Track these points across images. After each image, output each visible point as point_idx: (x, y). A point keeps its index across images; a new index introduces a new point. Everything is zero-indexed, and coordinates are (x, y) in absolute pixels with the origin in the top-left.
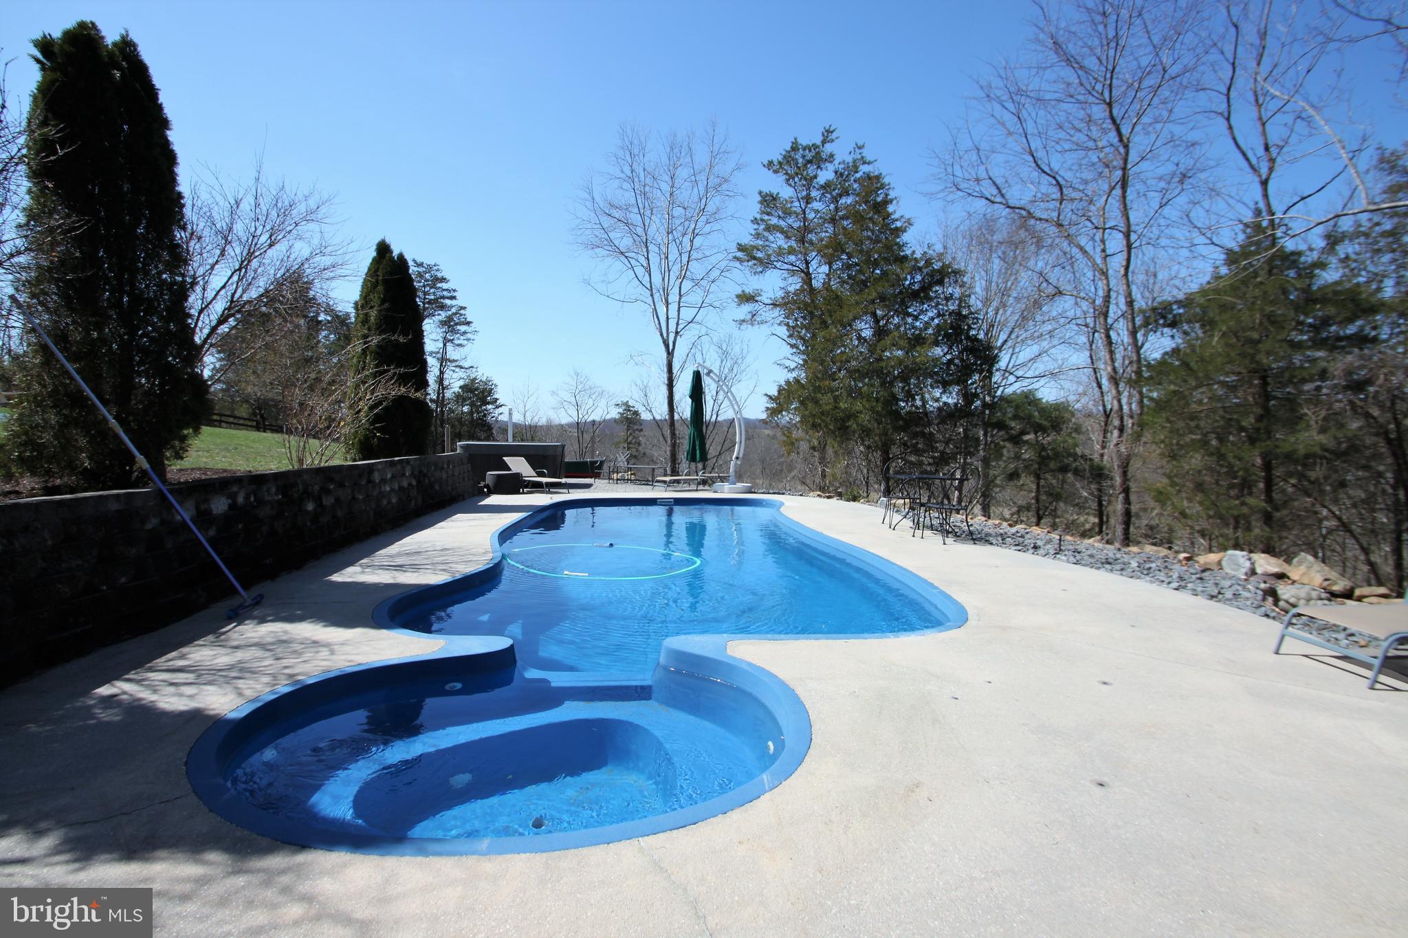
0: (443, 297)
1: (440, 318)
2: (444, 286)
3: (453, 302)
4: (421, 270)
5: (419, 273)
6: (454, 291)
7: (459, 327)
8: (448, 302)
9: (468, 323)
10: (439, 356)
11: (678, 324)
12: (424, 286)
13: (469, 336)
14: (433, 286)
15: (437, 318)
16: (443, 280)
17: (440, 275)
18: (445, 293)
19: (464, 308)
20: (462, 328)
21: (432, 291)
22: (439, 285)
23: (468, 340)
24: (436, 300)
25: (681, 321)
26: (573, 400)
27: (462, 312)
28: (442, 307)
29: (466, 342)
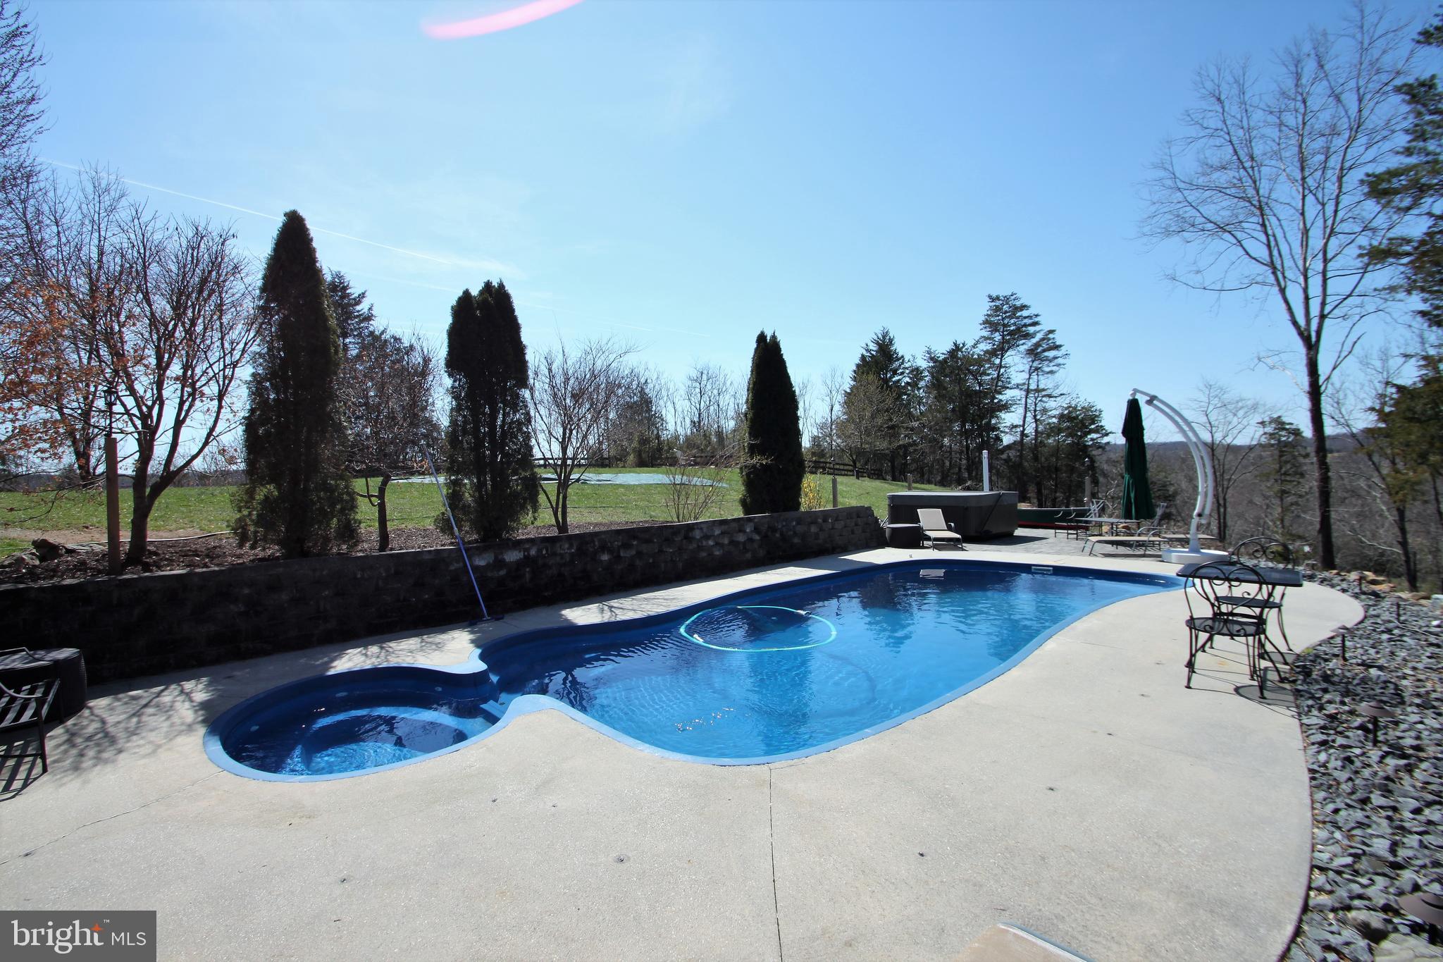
0: (1025, 325)
1: (1026, 347)
2: (1025, 313)
3: (1037, 328)
4: (998, 303)
5: (997, 306)
6: (1037, 316)
7: (1046, 354)
8: (1031, 329)
9: (1057, 347)
10: (1026, 387)
11: (1323, 304)
12: (1003, 319)
13: (1059, 361)
14: (1013, 316)
15: (1022, 348)
16: (1023, 307)
17: (1018, 303)
18: (1027, 321)
19: (1051, 332)
20: (1051, 354)
21: (1012, 321)
22: (1019, 314)
23: (1058, 365)
24: (1018, 329)
25: (1329, 300)
26: (1204, 419)
27: (1051, 336)
28: (1028, 336)
29: (1055, 368)
